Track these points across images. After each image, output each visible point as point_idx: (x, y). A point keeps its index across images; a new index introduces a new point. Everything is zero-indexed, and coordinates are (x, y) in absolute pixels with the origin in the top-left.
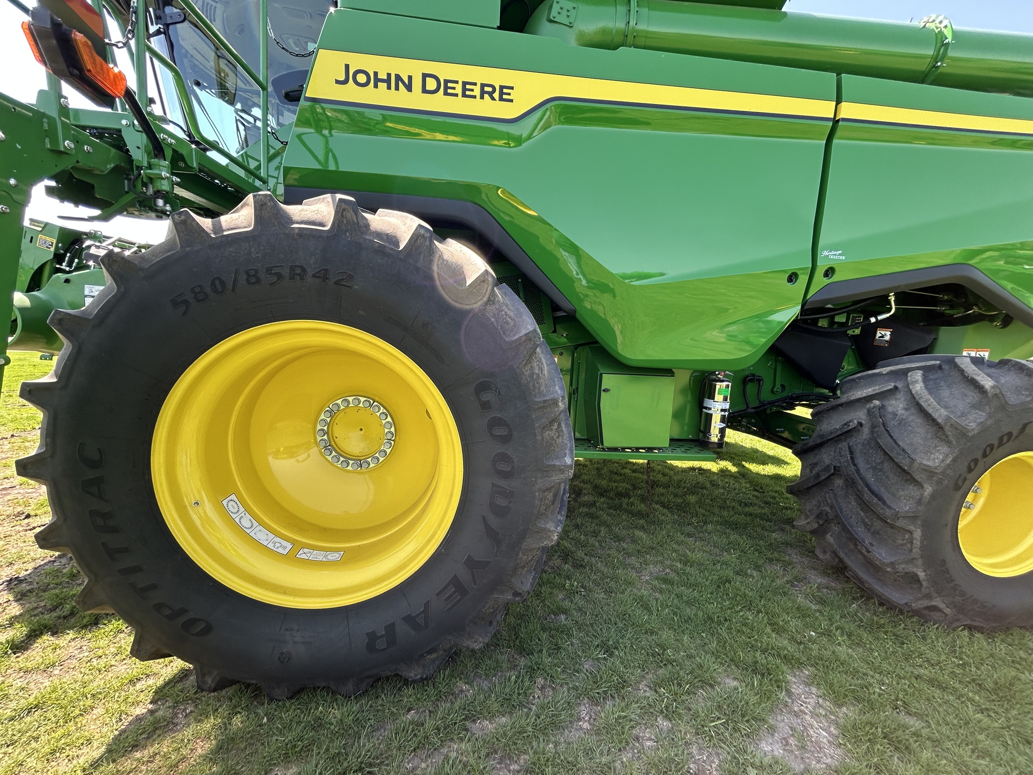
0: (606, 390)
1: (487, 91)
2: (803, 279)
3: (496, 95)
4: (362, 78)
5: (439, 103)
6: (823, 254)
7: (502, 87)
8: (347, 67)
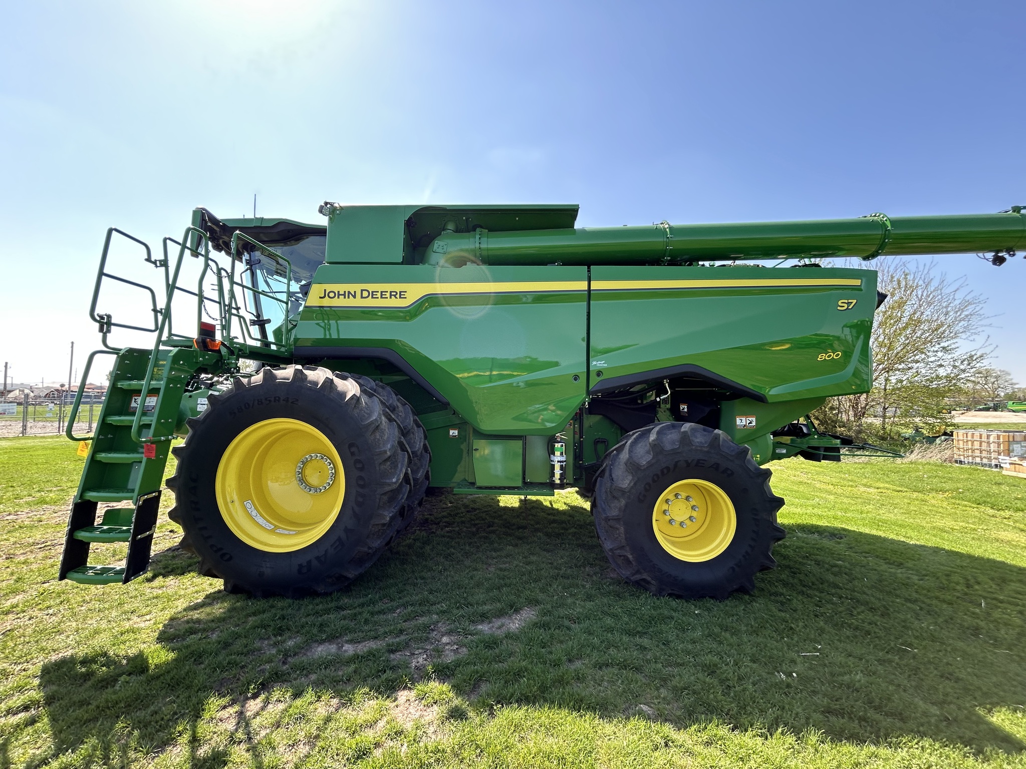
0: (476, 450)
1: (393, 294)
2: (583, 378)
3: (398, 296)
4: (332, 295)
5: (370, 302)
6: (593, 363)
7: (400, 292)
8: (325, 290)
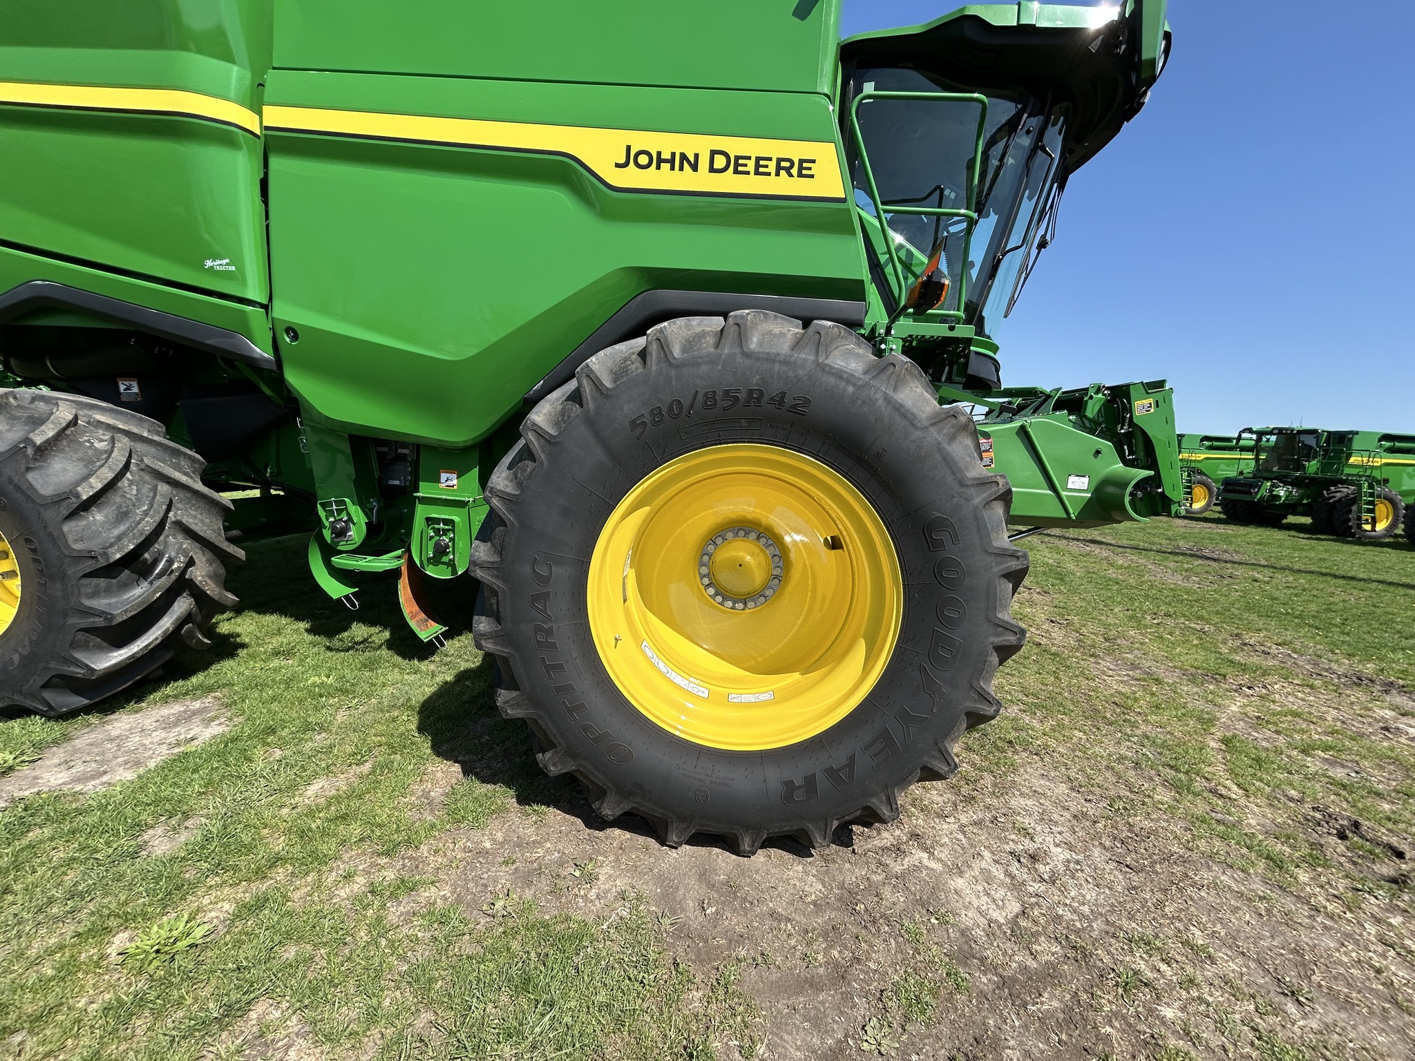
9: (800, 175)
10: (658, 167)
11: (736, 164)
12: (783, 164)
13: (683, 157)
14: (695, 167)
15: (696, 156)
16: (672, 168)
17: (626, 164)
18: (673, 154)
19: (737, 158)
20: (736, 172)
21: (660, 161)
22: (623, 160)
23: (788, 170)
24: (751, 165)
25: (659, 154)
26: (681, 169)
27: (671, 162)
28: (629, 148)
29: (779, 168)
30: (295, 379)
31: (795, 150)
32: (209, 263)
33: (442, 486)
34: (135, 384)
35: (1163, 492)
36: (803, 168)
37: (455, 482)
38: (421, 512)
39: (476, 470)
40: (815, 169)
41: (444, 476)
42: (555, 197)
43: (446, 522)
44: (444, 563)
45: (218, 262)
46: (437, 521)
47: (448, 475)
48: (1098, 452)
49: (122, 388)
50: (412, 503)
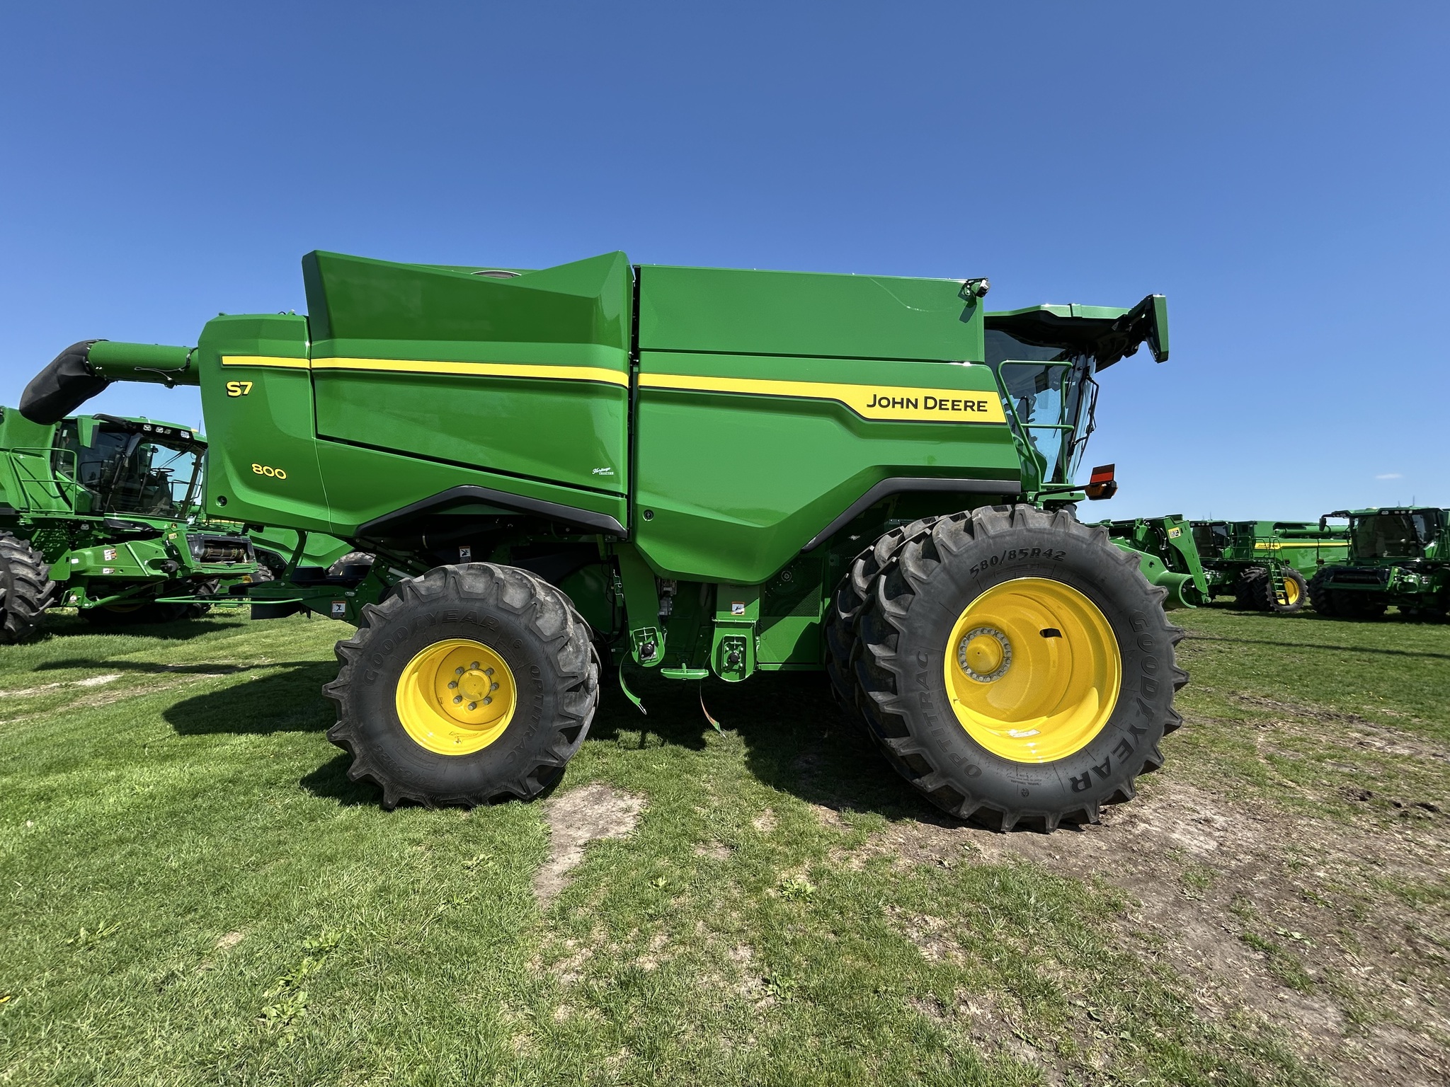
9: (979, 410)
10: (893, 407)
11: (941, 404)
12: (968, 404)
13: (908, 400)
14: (916, 406)
15: (916, 400)
16: (902, 407)
17: (874, 405)
18: (902, 399)
19: (941, 401)
20: (941, 408)
21: (894, 403)
22: (872, 403)
23: (971, 407)
24: (949, 405)
25: (894, 399)
26: (908, 407)
27: (902, 403)
28: (875, 396)
29: (966, 407)
30: (643, 543)
31: (975, 396)
32: (596, 471)
33: (734, 613)
34: (469, 550)
35: (1195, 588)
36: (980, 406)
37: (743, 610)
38: (719, 634)
39: (758, 600)
40: (987, 407)
41: (734, 606)
42: (829, 425)
43: (738, 639)
44: (735, 670)
45: (603, 470)
46: (732, 639)
47: (737, 605)
48: (1151, 564)
49: (462, 553)
50: (712, 626)
